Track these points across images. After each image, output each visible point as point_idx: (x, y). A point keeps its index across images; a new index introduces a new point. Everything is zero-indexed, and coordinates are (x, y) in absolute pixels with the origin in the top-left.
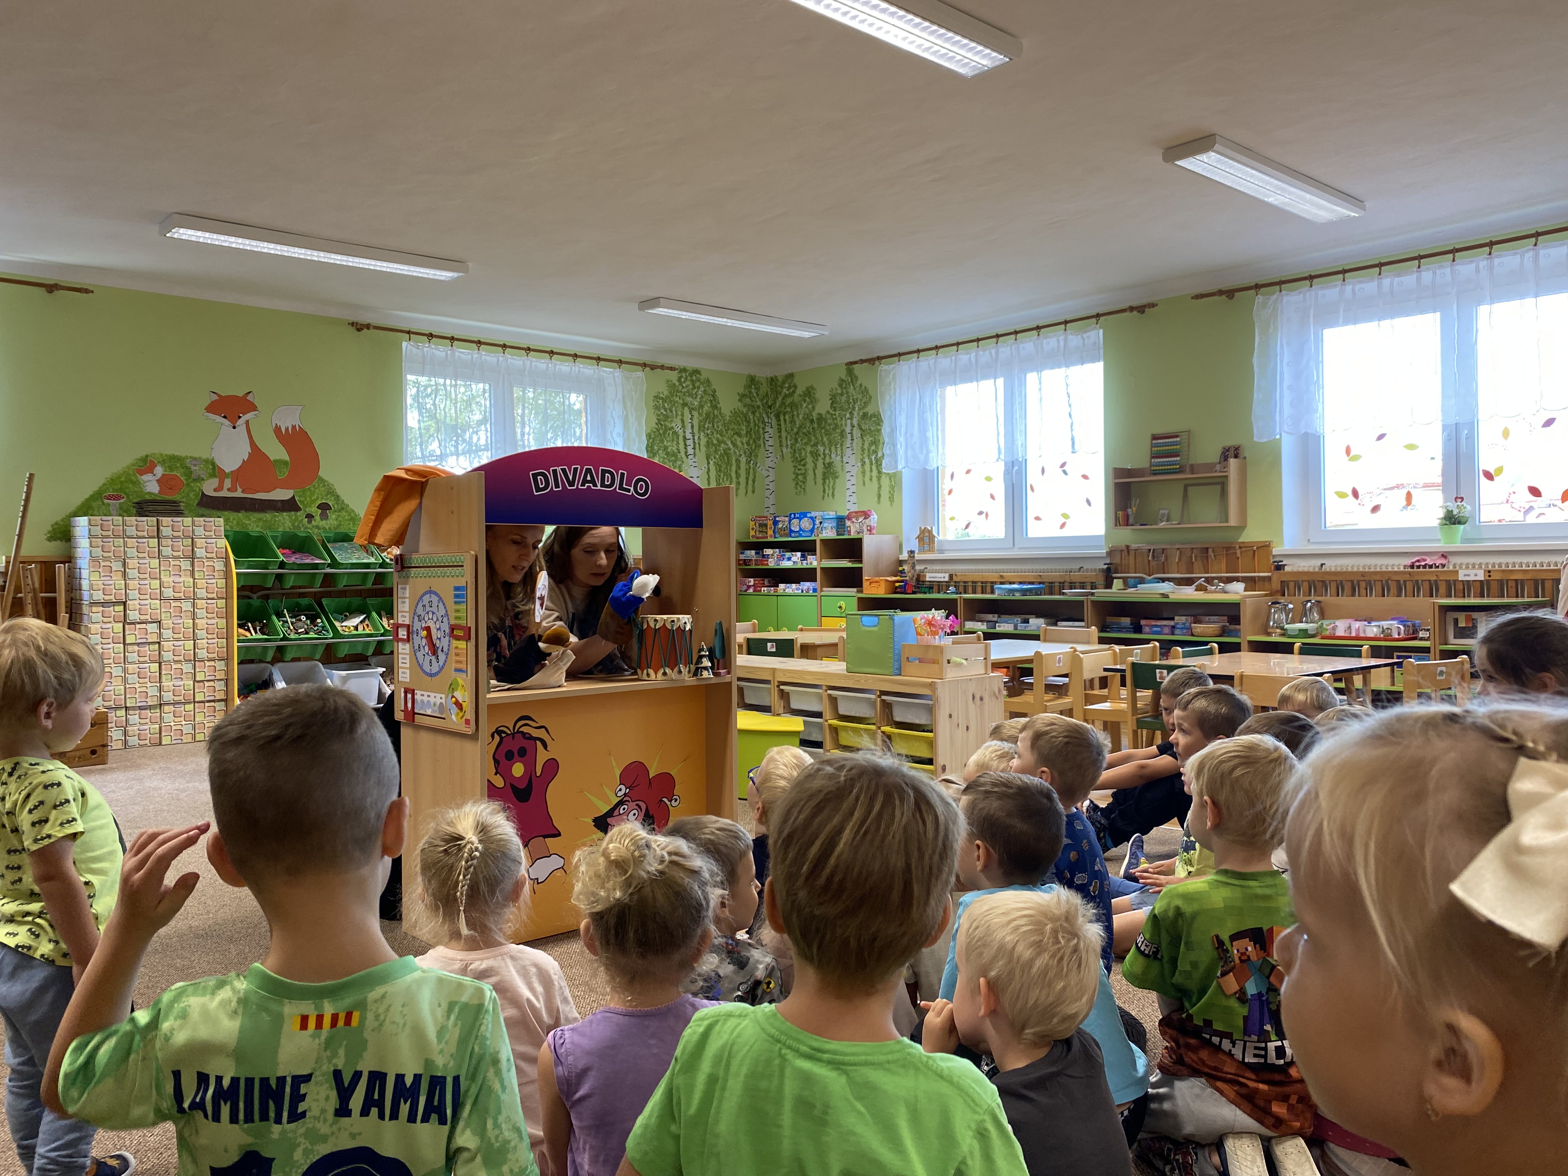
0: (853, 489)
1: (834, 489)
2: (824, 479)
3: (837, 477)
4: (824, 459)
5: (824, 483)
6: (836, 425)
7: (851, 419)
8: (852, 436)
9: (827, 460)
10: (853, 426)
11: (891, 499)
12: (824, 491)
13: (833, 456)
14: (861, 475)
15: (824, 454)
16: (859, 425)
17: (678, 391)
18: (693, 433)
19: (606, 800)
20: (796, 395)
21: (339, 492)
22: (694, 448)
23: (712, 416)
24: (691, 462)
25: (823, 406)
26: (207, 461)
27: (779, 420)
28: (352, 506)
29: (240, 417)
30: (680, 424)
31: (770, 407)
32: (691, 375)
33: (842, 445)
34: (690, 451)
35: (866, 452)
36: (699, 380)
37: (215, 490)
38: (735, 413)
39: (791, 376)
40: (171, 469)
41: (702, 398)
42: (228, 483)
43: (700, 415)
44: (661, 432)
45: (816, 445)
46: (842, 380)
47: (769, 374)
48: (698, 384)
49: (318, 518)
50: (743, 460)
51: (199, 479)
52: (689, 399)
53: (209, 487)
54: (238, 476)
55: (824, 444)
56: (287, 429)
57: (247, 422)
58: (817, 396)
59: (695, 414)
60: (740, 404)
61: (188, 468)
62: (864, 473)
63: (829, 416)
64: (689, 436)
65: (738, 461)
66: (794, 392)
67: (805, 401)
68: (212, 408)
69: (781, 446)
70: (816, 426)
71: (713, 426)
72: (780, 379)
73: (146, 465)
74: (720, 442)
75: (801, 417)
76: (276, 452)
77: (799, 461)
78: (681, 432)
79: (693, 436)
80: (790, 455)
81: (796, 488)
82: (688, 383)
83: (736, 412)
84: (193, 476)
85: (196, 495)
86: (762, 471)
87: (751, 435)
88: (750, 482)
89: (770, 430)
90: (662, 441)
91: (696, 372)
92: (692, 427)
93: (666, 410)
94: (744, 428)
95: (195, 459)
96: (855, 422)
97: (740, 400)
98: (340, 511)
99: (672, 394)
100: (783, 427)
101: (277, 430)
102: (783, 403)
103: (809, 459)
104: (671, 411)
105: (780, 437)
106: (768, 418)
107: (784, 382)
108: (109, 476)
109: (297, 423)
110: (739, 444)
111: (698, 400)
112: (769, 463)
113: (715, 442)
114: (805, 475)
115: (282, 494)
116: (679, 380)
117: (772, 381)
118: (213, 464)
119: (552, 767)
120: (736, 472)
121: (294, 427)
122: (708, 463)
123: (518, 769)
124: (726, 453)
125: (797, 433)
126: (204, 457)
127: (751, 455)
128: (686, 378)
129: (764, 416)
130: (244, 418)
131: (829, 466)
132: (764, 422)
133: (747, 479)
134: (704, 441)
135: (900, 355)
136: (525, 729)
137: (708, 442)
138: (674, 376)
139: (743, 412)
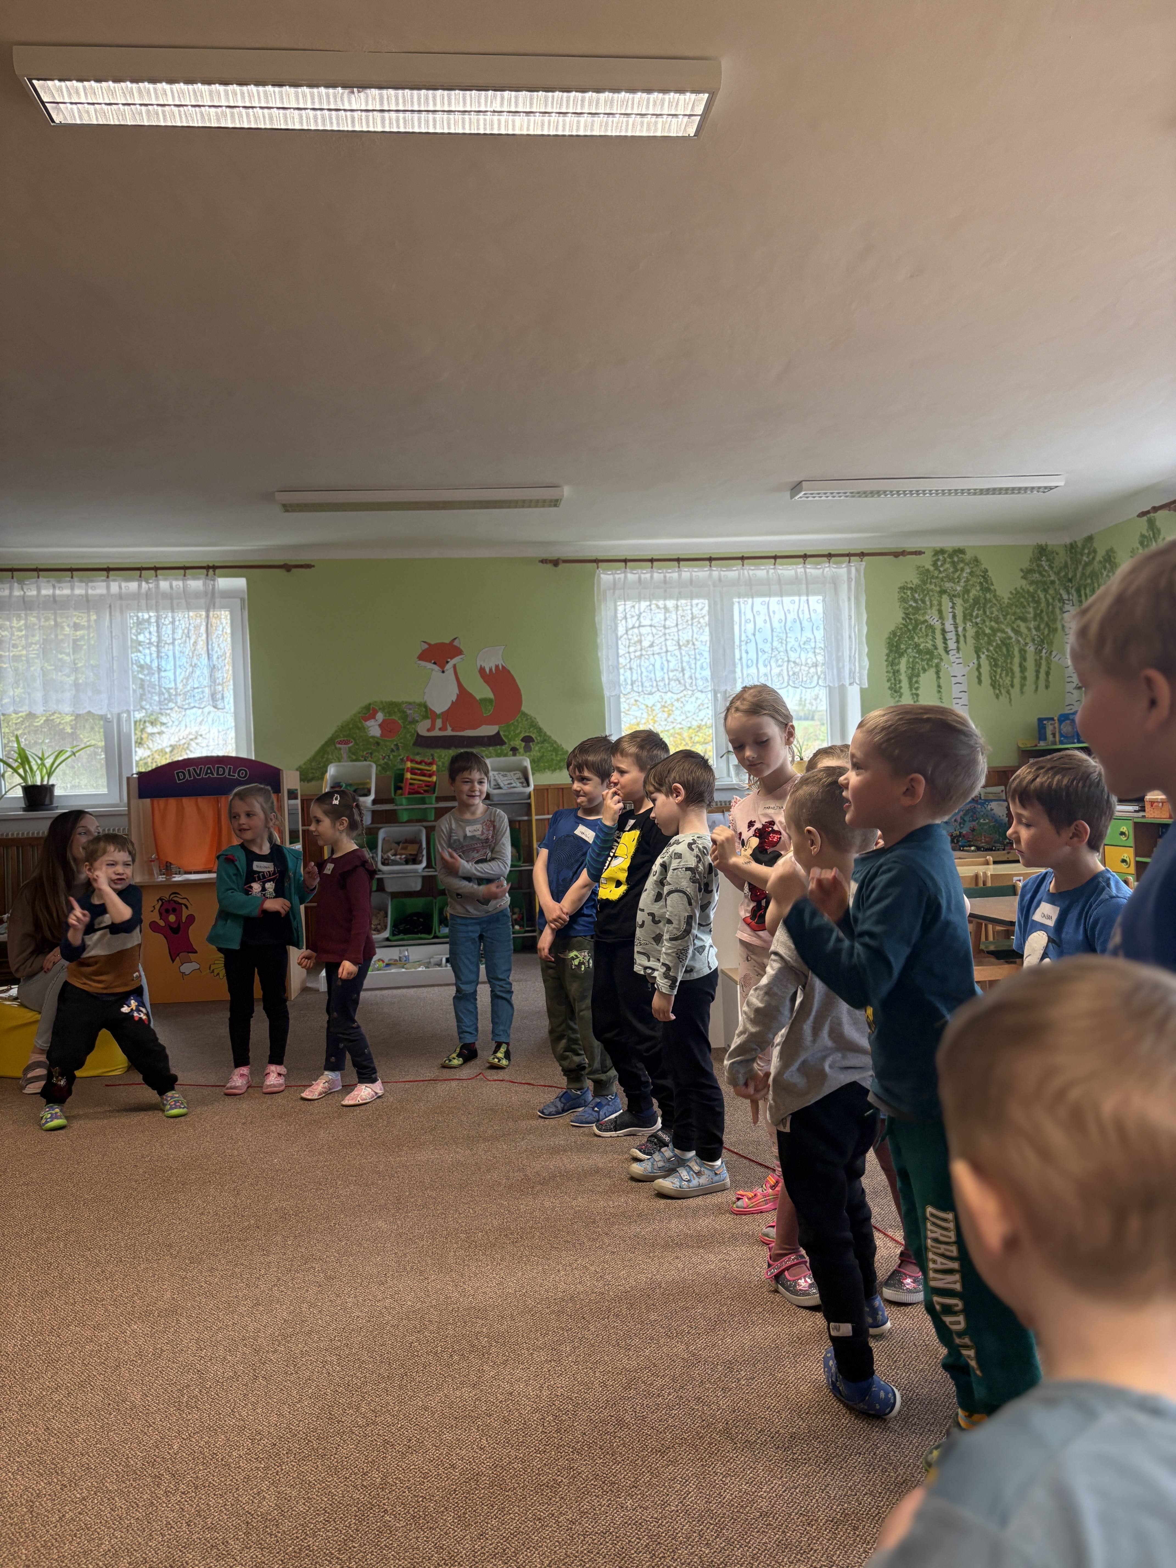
17: (933, 577)
18: (955, 625)
20: (1095, 563)
21: (541, 724)
22: (958, 642)
23: (982, 601)
24: (953, 659)
28: (554, 737)
29: (447, 662)
30: (936, 616)
32: (951, 556)
34: (952, 645)
36: (963, 561)
38: (1018, 594)
39: (1090, 539)
41: (967, 581)
43: (964, 601)
44: (910, 627)
46: (1143, 536)
47: (1068, 541)
48: (961, 565)
49: (521, 750)
50: (1031, 649)
51: (414, 722)
52: (948, 585)
56: (491, 670)
59: (958, 601)
60: (1024, 583)
61: (404, 712)
64: (949, 627)
65: (1023, 652)
66: (1094, 558)
67: (1105, 568)
71: (985, 612)
72: (1079, 545)
74: (994, 631)
76: (482, 691)
78: (938, 625)
82: (947, 566)
83: (1018, 592)
84: (409, 719)
85: (412, 736)
86: (1059, 660)
87: (1042, 618)
88: (1042, 675)
90: (912, 638)
91: (961, 551)
92: (954, 617)
93: (916, 601)
94: (1031, 610)
95: (410, 704)
98: (542, 742)
99: (924, 582)
102: (1083, 574)
104: (923, 602)
106: (1068, 593)
107: (1083, 548)
108: (339, 724)
109: (500, 663)
110: (1023, 629)
111: (962, 584)
113: (987, 631)
116: (935, 564)
117: (1072, 548)
120: (1021, 665)
122: (979, 657)
126: (418, 701)
127: (1043, 642)
128: (944, 561)
129: (1062, 592)
130: (452, 662)
132: (1061, 600)
133: (1038, 672)
134: (971, 631)
137: (977, 632)
138: (926, 561)
139: (1028, 592)
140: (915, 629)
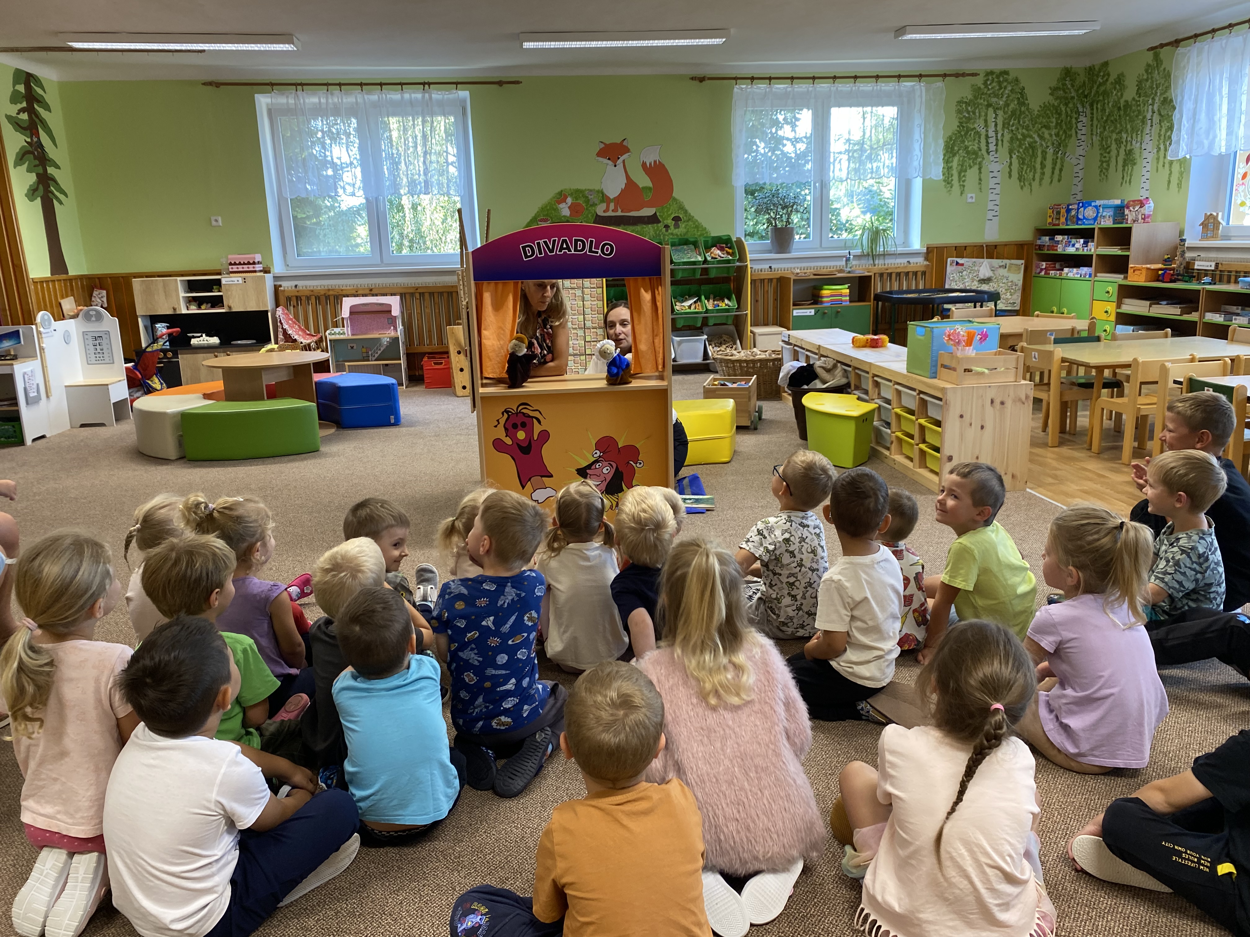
0: (1147, 175)
1: (1131, 176)
2: (1124, 166)
3: (1135, 164)
4: (1126, 146)
5: (1124, 170)
6: (1139, 111)
7: (1153, 105)
8: (1152, 122)
9: (1128, 148)
10: (1153, 112)
11: (1179, 185)
12: (1123, 178)
13: (1134, 142)
14: (1155, 161)
15: (1126, 141)
16: (1159, 110)
17: (983, 94)
18: (996, 132)
19: (585, 458)
20: (1108, 83)
21: (687, 207)
22: (997, 145)
23: (1018, 113)
24: (992, 158)
25: (1130, 94)
26: (598, 191)
27: (1092, 109)
28: (696, 218)
29: (619, 158)
30: (982, 124)
31: (1086, 97)
32: (998, 77)
33: (1142, 132)
34: (992, 147)
35: (1162, 137)
36: (1006, 80)
37: (604, 211)
38: (1045, 108)
39: (1106, 64)
40: (577, 199)
41: (1008, 97)
42: (612, 206)
43: (1005, 113)
44: (963, 133)
45: (1120, 132)
46: (1149, 65)
47: (1088, 64)
48: (1005, 84)
49: (672, 227)
50: (1050, 151)
51: (594, 205)
52: (994, 100)
53: (600, 210)
54: (617, 200)
55: (1127, 131)
56: (650, 164)
57: (624, 161)
58: (1125, 83)
59: (1000, 113)
60: (1051, 98)
61: (587, 197)
62: (1158, 159)
63: (1134, 103)
64: (991, 133)
65: (1044, 153)
66: (1107, 80)
67: (1115, 88)
68: (601, 154)
69: (1092, 134)
70: (1122, 113)
71: (1019, 122)
72: (1097, 68)
73: (561, 197)
74: (1025, 137)
75: (1110, 105)
76: (643, 181)
77: (1105, 149)
78: (983, 132)
79: (997, 134)
80: (1098, 143)
81: (1100, 175)
82: (994, 84)
83: (1045, 106)
84: (591, 203)
85: (592, 216)
86: (1070, 160)
87: (1061, 127)
88: (1057, 172)
89: (1084, 119)
90: (963, 142)
91: (1006, 73)
92: (996, 125)
93: (968, 112)
94: (1054, 120)
95: (591, 191)
96: (1156, 107)
97: (1051, 94)
98: (688, 221)
99: (976, 98)
100: (1095, 116)
101: (644, 165)
102: (1097, 92)
103: (1114, 146)
104: (974, 113)
105: (1092, 125)
106: (1083, 107)
107: (1100, 72)
108: (540, 206)
109: (657, 159)
110: (1046, 136)
111: (1004, 99)
112: (1080, 151)
113: (1020, 137)
114: (1108, 162)
115: (647, 212)
116: (985, 83)
117: (1090, 70)
118: (602, 193)
119: (545, 436)
120: (1042, 163)
121: (655, 162)
122: (1011, 157)
123: (521, 435)
124: (1032, 146)
125: (1106, 121)
126: (597, 189)
127: (1060, 146)
128: (993, 81)
129: (1079, 106)
130: (622, 158)
131: (1129, 153)
132: (1078, 112)
133: (1054, 169)
134: (1007, 137)
135: (1196, 36)
136: (524, 411)
137: (1012, 138)
138: (979, 81)
139: (1054, 105)
140: (966, 134)
